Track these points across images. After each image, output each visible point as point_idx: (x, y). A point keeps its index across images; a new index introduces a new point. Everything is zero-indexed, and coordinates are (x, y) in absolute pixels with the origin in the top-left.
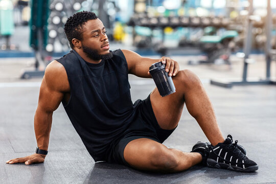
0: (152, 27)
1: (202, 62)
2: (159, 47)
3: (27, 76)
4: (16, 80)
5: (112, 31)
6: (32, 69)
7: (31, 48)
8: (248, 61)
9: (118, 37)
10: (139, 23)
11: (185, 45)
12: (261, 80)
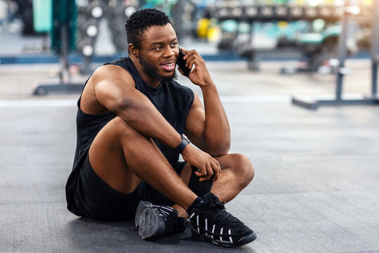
0: (238, 20)
1: (300, 71)
2: (245, 48)
3: (42, 91)
4: (27, 97)
5: (196, 25)
6: (56, 81)
7: (53, 51)
8: (343, 71)
9: (203, 32)
10: (216, 15)
11: (284, 45)
12: (365, 97)
